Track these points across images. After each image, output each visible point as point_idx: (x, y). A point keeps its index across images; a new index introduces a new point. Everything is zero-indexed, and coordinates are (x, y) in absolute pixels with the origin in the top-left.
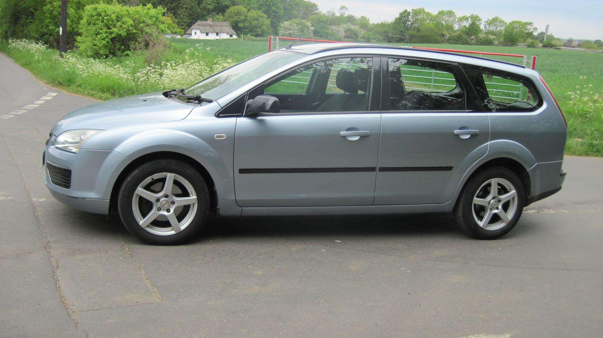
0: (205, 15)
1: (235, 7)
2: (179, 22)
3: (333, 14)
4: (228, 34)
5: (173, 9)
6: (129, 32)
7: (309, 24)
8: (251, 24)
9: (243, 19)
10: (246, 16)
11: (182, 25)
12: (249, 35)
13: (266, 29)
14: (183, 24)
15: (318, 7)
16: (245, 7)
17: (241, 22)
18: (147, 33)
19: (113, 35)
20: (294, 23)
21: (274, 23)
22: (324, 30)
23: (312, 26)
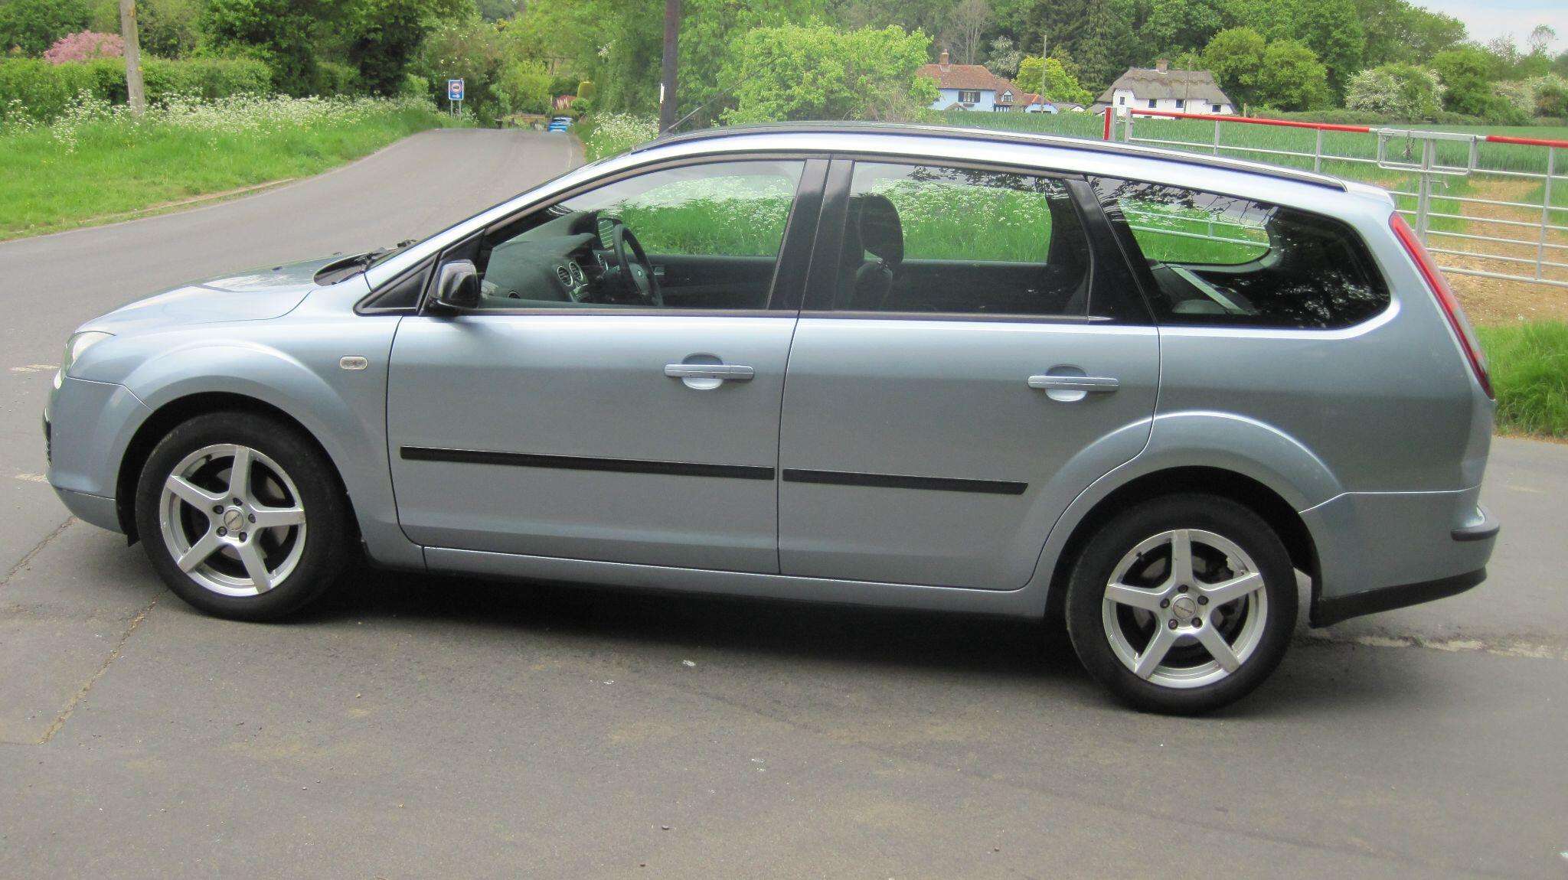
0: (1154, 54)
1: (1232, 32)
2: (1083, 72)
3: (1510, 50)
4: (1207, 102)
5: (1070, 37)
6: (832, 97)
7: (1432, 76)
8: (1272, 76)
9: (1253, 65)
10: (1261, 57)
11: (1090, 80)
12: (1266, 106)
13: (1313, 89)
14: (1092, 75)
15: (1466, 29)
16: (1261, 32)
17: (1245, 71)
18: (875, 99)
19: (793, 104)
20: (1390, 73)
21: (1338, 73)
22: (1474, 94)
23: (1440, 83)
